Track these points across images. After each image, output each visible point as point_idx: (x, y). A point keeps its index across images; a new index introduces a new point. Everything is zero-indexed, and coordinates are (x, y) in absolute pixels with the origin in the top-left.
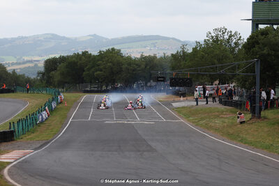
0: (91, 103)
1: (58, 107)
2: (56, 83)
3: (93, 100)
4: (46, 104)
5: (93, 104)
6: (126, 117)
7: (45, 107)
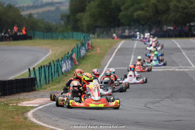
0: (131, 50)
1: (89, 54)
2: (85, 29)
3: (134, 46)
4: (73, 49)
5: (134, 50)
6: (177, 64)
7: (73, 53)
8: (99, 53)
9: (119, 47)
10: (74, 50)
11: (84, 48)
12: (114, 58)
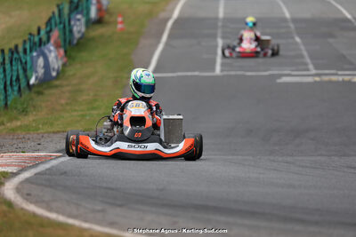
3: (217, 12)
4: (50, 20)
5: (220, 24)
6: (351, 63)
7: (51, 30)
8: (122, 29)
9: (176, 14)
10: (53, 21)
11: (79, 16)
12: (167, 44)
